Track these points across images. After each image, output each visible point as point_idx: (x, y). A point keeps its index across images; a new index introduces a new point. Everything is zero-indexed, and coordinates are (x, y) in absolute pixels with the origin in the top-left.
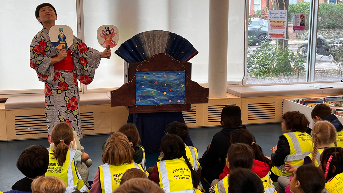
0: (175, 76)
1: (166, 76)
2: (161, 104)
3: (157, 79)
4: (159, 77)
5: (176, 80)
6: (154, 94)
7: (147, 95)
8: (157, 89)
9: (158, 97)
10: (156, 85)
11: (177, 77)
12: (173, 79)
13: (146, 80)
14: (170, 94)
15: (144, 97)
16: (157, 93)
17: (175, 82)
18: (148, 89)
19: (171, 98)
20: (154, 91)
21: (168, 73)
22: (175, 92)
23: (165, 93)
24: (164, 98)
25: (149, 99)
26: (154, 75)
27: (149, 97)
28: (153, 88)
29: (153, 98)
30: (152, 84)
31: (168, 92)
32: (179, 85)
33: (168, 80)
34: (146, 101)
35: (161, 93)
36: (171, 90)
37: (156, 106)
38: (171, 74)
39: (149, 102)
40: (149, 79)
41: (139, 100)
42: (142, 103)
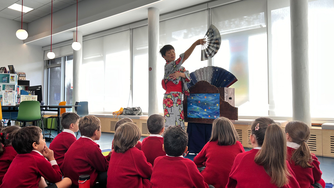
0: (212, 97)
1: (205, 97)
2: (203, 118)
3: (200, 99)
4: (201, 98)
5: (212, 100)
6: (199, 110)
7: (195, 110)
8: (200, 107)
9: (201, 113)
10: (200, 104)
11: (214, 98)
12: (211, 99)
13: (193, 100)
14: (209, 111)
15: (193, 112)
16: (201, 110)
17: (212, 102)
18: (195, 106)
19: (210, 114)
20: (198, 108)
21: (207, 95)
22: (212, 109)
23: (205, 110)
24: (205, 113)
25: (195, 114)
26: (198, 96)
27: (195, 112)
28: (198, 106)
29: (198, 113)
30: (197, 103)
31: (208, 109)
32: (215, 104)
33: (207, 100)
34: (193, 115)
35: (203, 110)
36: (209, 108)
37: (200, 119)
38: (210, 95)
39: (195, 116)
40: (195, 99)
41: (190, 114)
42: (191, 116)
